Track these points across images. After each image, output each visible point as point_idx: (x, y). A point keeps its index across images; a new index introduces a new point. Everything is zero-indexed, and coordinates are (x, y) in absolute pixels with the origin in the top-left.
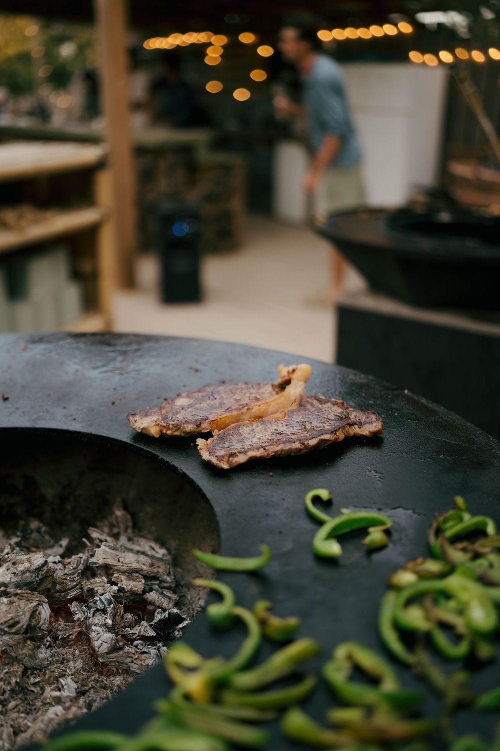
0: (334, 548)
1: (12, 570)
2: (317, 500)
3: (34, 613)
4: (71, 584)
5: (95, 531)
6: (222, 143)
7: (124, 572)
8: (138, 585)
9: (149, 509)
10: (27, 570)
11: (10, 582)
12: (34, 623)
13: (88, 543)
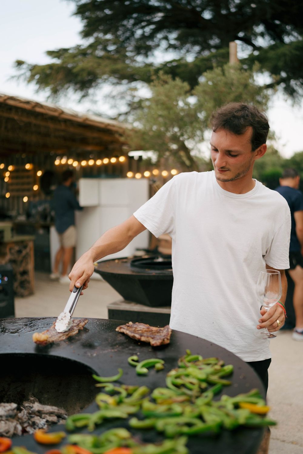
0: (145, 370)
1: (4, 409)
2: (133, 360)
3: (15, 428)
4: (25, 420)
5: (26, 403)
6: (19, 229)
7: (47, 414)
8: (54, 418)
9: (46, 396)
10: (11, 410)
11: (4, 415)
12: (15, 432)
13: (23, 409)
